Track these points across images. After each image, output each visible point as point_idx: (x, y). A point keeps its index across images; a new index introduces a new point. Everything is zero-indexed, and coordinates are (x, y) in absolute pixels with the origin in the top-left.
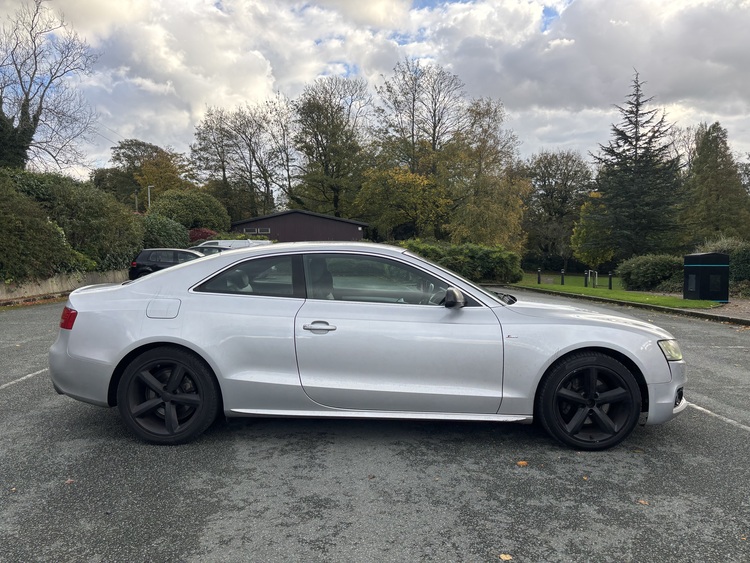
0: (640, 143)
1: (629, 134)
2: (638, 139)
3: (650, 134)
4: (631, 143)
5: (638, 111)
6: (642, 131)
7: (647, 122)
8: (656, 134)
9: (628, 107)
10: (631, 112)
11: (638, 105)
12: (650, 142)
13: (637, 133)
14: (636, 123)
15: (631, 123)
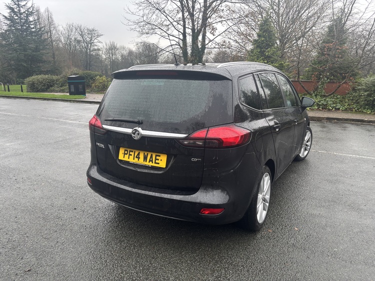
1: (15, 10)
8: (31, 13)
12: (27, 17)
13: (19, 10)
14: (18, 5)
15: (16, 4)
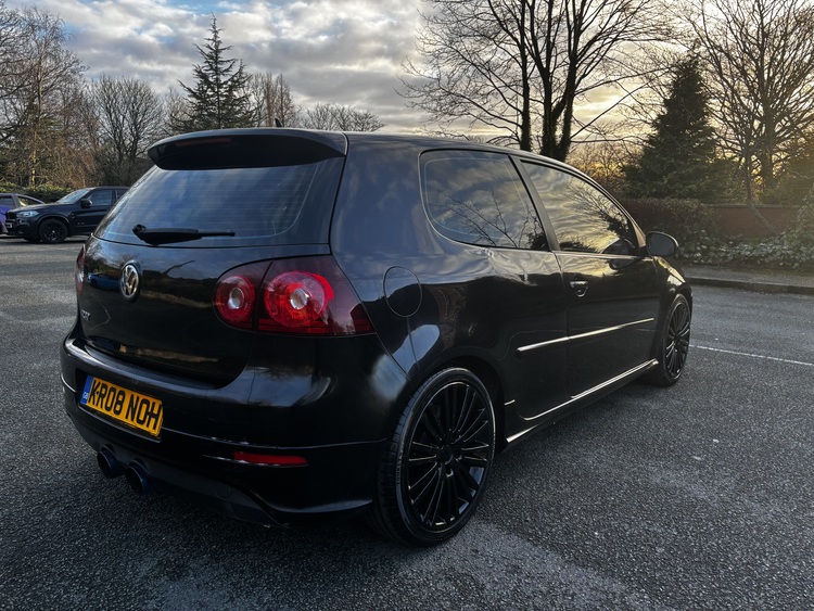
0: (222, 90)
1: (211, 80)
2: (220, 86)
3: (230, 83)
4: (213, 89)
5: (217, 58)
6: (223, 79)
7: (227, 70)
8: (236, 83)
9: (207, 51)
10: (211, 58)
11: (217, 51)
12: (230, 91)
13: (217, 79)
14: (216, 70)
15: (212, 69)
